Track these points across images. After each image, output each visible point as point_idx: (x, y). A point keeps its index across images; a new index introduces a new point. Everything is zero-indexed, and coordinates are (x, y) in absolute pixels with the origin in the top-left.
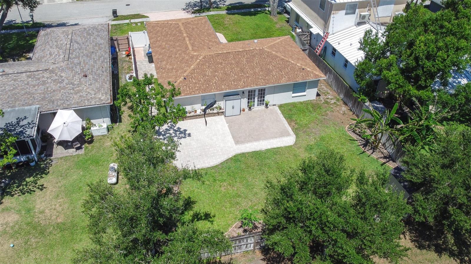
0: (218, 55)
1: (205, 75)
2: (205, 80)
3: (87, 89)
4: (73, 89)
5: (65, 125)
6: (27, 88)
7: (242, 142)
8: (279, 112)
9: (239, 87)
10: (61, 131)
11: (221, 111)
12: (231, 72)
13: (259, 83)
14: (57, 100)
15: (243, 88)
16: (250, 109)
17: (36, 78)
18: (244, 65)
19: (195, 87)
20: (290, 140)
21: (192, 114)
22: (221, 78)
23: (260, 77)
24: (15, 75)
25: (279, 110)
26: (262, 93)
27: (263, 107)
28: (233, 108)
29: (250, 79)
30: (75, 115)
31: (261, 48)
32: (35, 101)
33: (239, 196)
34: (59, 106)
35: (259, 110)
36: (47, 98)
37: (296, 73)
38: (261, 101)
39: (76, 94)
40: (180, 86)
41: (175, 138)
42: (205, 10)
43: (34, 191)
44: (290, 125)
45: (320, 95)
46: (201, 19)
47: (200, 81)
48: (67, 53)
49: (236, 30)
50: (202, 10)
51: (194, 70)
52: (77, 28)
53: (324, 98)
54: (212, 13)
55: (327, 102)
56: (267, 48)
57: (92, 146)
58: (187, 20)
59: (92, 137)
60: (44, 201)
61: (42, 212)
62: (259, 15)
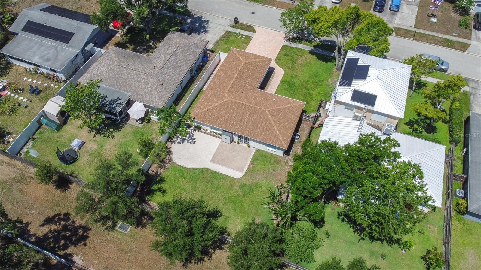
1: (219, 113)
2: (217, 117)
3: (156, 94)
4: (150, 91)
5: (136, 111)
6: (132, 81)
7: (215, 162)
8: (253, 154)
9: (232, 130)
10: (133, 113)
11: (221, 137)
12: (235, 118)
13: (244, 133)
14: (140, 94)
15: (235, 132)
16: (239, 143)
17: (138, 76)
18: (245, 117)
21: (204, 131)
22: (226, 120)
23: (248, 130)
25: (254, 151)
26: (247, 139)
27: (247, 146)
28: (226, 139)
29: (242, 128)
30: (143, 107)
32: (131, 90)
35: (243, 146)
36: (137, 91)
37: (271, 137)
38: (247, 142)
40: (201, 114)
41: (186, 141)
42: (298, 40)
43: (109, 137)
44: (249, 165)
45: (289, 155)
46: (266, 61)
47: (214, 116)
48: (164, 63)
49: (297, 72)
50: (296, 39)
51: (216, 107)
52: (185, 42)
53: (289, 158)
54: (300, 46)
55: (287, 163)
56: (269, 111)
57: (147, 125)
58: (255, 59)
59: (149, 120)
60: (110, 145)
61: (106, 150)
62: (329, 64)
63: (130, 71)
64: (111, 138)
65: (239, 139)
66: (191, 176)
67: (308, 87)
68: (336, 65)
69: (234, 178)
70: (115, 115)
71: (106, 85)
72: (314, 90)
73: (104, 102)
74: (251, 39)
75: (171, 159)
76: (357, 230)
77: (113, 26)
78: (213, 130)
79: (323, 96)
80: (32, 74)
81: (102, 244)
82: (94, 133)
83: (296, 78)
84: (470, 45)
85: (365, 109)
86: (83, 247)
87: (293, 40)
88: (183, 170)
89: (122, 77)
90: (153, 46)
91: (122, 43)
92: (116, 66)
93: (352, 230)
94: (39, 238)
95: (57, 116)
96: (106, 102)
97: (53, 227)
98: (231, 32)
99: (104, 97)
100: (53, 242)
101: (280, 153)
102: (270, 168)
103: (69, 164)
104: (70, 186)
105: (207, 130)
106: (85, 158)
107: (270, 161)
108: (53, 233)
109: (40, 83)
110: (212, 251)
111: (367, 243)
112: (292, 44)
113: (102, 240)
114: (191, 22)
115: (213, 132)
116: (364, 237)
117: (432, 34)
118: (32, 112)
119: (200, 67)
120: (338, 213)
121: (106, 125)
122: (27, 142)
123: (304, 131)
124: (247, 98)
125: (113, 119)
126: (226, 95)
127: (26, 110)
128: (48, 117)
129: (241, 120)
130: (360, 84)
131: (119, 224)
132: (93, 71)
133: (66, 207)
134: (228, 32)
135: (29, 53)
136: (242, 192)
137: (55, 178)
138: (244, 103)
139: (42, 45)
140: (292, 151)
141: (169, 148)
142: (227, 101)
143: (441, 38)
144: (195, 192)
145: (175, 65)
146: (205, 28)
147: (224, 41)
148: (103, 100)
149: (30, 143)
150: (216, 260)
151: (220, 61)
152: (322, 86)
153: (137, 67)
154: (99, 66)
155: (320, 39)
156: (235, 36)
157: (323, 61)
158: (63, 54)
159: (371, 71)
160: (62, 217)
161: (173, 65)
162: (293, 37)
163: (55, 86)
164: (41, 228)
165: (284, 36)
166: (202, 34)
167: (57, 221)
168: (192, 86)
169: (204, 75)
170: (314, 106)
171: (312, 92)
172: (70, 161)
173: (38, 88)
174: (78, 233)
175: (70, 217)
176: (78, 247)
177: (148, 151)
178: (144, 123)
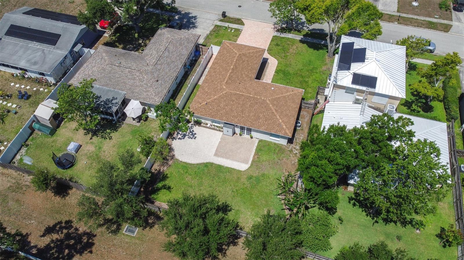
1: (219, 106)
2: (217, 109)
4: (146, 88)
5: (133, 109)
6: (125, 79)
7: (218, 156)
8: (256, 145)
9: (233, 122)
10: (130, 112)
11: (222, 130)
13: (246, 124)
14: (136, 92)
15: (237, 124)
16: (240, 135)
17: (132, 74)
18: (246, 108)
19: (209, 112)
20: (244, 167)
21: (204, 125)
26: (249, 130)
27: (249, 137)
28: (228, 131)
29: (243, 119)
30: (140, 104)
31: (265, 99)
32: (126, 89)
35: (246, 138)
36: (131, 89)
37: (274, 126)
38: (249, 133)
40: (201, 108)
41: (187, 137)
42: (288, 30)
43: (107, 139)
44: (254, 156)
45: (292, 144)
46: (259, 51)
47: (214, 109)
48: (158, 59)
49: (290, 61)
50: (285, 29)
51: (215, 99)
52: (176, 37)
53: (293, 147)
54: (290, 36)
55: (291, 151)
56: (269, 100)
57: (145, 124)
58: (248, 50)
59: (147, 118)
60: (108, 146)
61: (104, 152)
62: (321, 51)
63: (123, 69)
64: (108, 139)
65: (241, 131)
66: (196, 171)
67: (303, 74)
68: (328, 52)
69: (240, 171)
70: (111, 115)
71: (99, 85)
72: (309, 77)
73: (98, 103)
74: (241, 32)
75: (174, 155)
76: (370, 213)
77: (100, 27)
78: (214, 124)
79: (319, 82)
80: (19, 79)
81: (109, 249)
82: (90, 135)
83: (290, 67)
84: (452, 26)
85: (367, 92)
86: (89, 254)
87: (282, 30)
88: (186, 166)
89: (115, 76)
90: (143, 44)
91: (110, 43)
92: (108, 65)
93: (364, 213)
94: (41, 249)
95: (49, 120)
96: (100, 102)
97: (55, 236)
98: (220, 26)
99: (98, 97)
100: (56, 252)
101: (284, 142)
102: (276, 158)
103: (66, 169)
104: (70, 192)
105: (207, 124)
106: (83, 162)
107: (274, 151)
108: (55, 243)
109: (28, 87)
110: (226, 248)
111: (381, 226)
112: (282, 34)
113: (109, 245)
114: (179, 18)
115: (214, 125)
116: (378, 220)
117: (415, 17)
118: (22, 118)
119: (193, 62)
120: (349, 198)
121: (102, 126)
122: (20, 149)
123: (305, 118)
124: (245, 89)
125: (109, 119)
126: (224, 87)
127: (16, 116)
128: (40, 122)
129: (242, 111)
130: (359, 67)
131: (125, 227)
132: (84, 72)
133: (67, 213)
134: (217, 26)
135: (15, 57)
136: (250, 183)
137: (53, 184)
138: (243, 94)
139: (27, 49)
140: (295, 139)
141: (170, 145)
142: (225, 93)
143: (424, 20)
144: (202, 188)
145: (169, 60)
146: (193, 23)
147: (215, 35)
148: (97, 100)
149: (23, 150)
150: (231, 256)
151: (212, 55)
152: (317, 73)
153: (130, 65)
154: (90, 66)
155: (309, 28)
156: (225, 29)
157: (314, 49)
158: (51, 56)
159: (368, 54)
160: (63, 225)
161: (167, 61)
162: (282, 28)
163: (45, 89)
164: (42, 238)
165: (273, 27)
166: (192, 29)
167: (58, 230)
168: (187, 81)
169: (198, 69)
170: (311, 93)
171: (307, 79)
172: (69, 165)
173: (27, 93)
174: (82, 240)
175: (72, 224)
176: (83, 255)
177: (150, 149)
178: (141, 121)
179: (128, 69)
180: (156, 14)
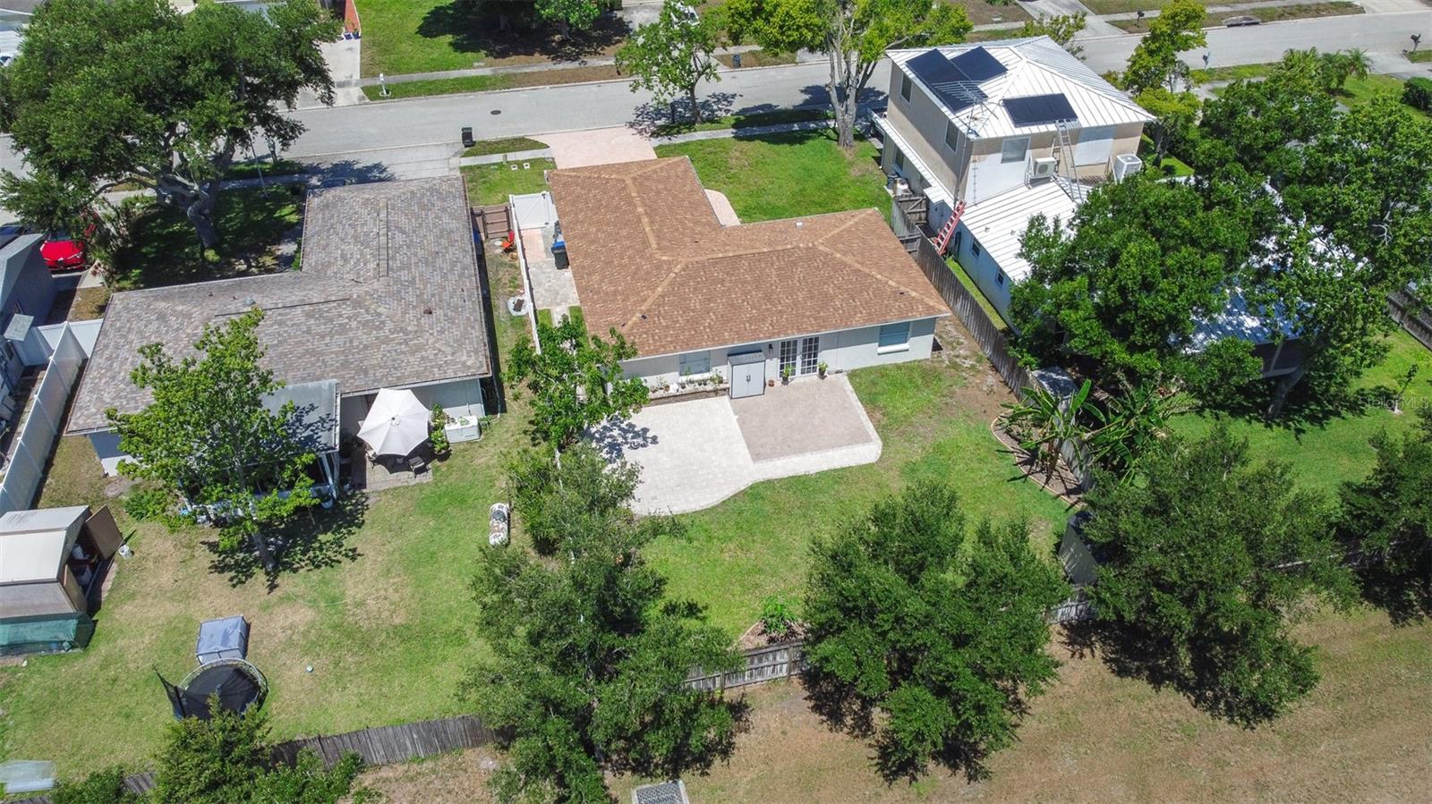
0: (716, 262)
1: (686, 310)
2: (688, 321)
3: (435, 342)
4: (406, 343)
5: (394, 422)
6: (308, 341)
7: (768, 457)
8: (849, 387)
9: (761, 336)
10: (385, 433)
11: (722, 386)
12: (743, 301)
13: (804, 326)
14: (374, 366)
15: (770, 338)
16: (785, 381)
17: (324, 318)
18: (771, 285)
19: (666, 336)
20: (868, 451)
21: (660, 393)
22: (722, 316)
23: (808, 313)
24: (280, 311)
25: (848, 383)
26: (812, 347)
27: (814, 376)
28: (748, 380)
29: (785, 316)
30: (415, 400)
31: (810, 245)
32: (328, 369)
33: (760, 571)
34: (379, 381)
35: (805, 383)
36: (352, 363)
37: (886, 302)
38: (811, 363)
39: (413, 353)
40: (633, 334)
42: (682, 127)
44: (871, 417)
45: (941, 349)
47: (677, 322)
48: (383, 257)
49: (755, 183)
50: (674, 127)
51: (663, 297)
53: (949, 355)
54: (699, 135)
55: (955, 366)
59: (447, 446)
60: (362, 582)
61: (361, 604)
63: (279, 315)
64: (345, 559)
65: (782, 367)
66: (737, 524)
74: (554, 163)
78: (688, 377)
82: (261, 577)
83: (767, 194)
85: (1064, 132)
87: (666, 131)
95: (60, 579)
101: (923, 348)
107: (912, 382)
112: (673, 138)
115: (691, 382)
120: (1192, 409)
121: (290, 534)
126: (665, 258)
130: (1005, 87)
134: (468, 168)
142: (683, 269)
147: (481, 186)
153: (295, 298)
155: (728, 110)
156: (500, 169)
157: (791, 144)
159: (999, 55)
162: (661, 126)
165: (633, 131)
178: (431, 464)
179: (299, 310)
180: (234, 190)
